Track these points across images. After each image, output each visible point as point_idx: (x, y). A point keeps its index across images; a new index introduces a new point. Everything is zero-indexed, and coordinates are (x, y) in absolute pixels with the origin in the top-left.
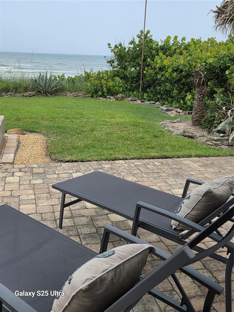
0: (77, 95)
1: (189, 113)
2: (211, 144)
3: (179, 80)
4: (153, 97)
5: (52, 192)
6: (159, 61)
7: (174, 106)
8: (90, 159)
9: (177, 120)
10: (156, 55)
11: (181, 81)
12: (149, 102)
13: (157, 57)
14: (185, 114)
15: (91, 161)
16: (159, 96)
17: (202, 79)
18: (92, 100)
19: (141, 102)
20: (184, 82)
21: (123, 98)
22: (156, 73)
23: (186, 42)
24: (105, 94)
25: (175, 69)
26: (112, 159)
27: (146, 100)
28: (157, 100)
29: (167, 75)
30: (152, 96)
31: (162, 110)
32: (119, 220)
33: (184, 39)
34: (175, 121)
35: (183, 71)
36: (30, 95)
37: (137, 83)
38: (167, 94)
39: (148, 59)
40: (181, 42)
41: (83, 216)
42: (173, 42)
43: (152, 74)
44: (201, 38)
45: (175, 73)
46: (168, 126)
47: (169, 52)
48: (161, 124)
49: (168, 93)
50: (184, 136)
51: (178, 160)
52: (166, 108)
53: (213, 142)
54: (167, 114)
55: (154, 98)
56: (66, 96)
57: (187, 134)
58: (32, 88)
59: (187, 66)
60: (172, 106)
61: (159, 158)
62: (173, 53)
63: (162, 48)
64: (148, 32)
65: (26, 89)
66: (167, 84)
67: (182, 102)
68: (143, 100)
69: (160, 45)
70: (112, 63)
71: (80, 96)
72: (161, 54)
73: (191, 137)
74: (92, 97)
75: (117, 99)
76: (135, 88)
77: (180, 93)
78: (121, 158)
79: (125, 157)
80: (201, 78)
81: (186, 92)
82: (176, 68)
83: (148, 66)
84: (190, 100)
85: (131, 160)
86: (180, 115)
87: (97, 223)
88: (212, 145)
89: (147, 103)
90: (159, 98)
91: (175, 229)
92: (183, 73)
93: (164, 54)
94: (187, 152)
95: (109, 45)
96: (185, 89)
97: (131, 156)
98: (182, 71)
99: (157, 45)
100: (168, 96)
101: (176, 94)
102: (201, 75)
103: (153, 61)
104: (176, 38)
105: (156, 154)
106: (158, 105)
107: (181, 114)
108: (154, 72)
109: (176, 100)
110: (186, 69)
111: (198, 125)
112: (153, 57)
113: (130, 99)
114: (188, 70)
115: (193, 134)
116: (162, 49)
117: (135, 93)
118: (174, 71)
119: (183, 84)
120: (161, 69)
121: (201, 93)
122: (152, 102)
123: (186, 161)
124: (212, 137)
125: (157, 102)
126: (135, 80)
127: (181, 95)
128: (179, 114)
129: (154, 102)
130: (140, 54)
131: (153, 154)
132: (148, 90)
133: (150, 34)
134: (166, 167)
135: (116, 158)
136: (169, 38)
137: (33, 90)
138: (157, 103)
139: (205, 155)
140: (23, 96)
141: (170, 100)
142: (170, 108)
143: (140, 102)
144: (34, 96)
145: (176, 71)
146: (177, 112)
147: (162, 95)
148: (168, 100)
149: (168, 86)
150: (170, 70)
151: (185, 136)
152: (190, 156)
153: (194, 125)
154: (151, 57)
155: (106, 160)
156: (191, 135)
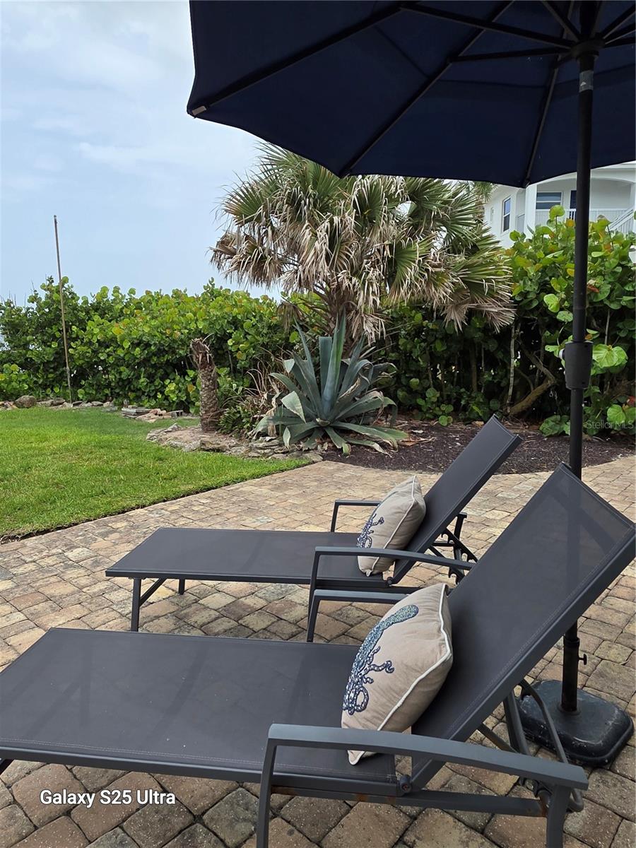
1: (177, 413)
2: (256, 455)
3: (147, 360)
4: (96, 394)
5: (55, 597)
6: (96, 331)
7: (147, 405)
8: (73, 521)
9: (172, 427)
10: (88, 320)
11: (149, 361)
12: (89, 404)
13: (90, 323)
14: (172, 415)
15: (76, 524)
16: (107, 391)
17: (208, 355)
19: (74, 405)
20: (155, 364)
21: (32, 403)
22: (95, 352)
23: (137, 296)
25: (136, 341)
26: (117, 510)
27: (82, 400)
28: (104, 398)
29: (121, 353)
30: (94, 392)
31: (126, 414)
32: (225, 604)
33: (132, 292)
34: (169, 429)
35: (151, 345)
37: (57, 372)
38: (123, 388)
39: (73, 327)
40: (128, 297)
41: (158, 617)
42: (113, 298)
43: (88, 354)
44: (161, 290)
45: (138, 349)
46: (167, 439)
47: (110, 314)
48: (148, 437)
49: (125, 384)
50: (204, 450)
51: (232, 488)
52: (135, 411)
53: (259, 451)
54: (140, 420)
55: (99, 396)
57: (211, 447)
59: (156, 336)
60: (142, 406)
61: (197, 493)
62: (118, 314)
63: (96, 308)
64: (64, 281)
66: (122, 369)
67: (159, 396)
68: (76, 400)
69: (90, 302)
72: (97, 318)
73: (218, 450)
75: (21, 406)
76: (53, 381)
77: (152, 382)
78: (133, 505)
79: (139, 502)
80: (206, 353)
81: (163, 379)
82: (138, 340)
83: (75, 340)
84: (173, 392)
85: (152, 506)
86: (163, 418)
87: (193, 620)
88: (258, 457)
89: (86, 405)
90: (107, 394)
91: (371, 575)
92: (153, 348)
93: (102, 316)
94: (234, 474)
96: (159, 375)
97: (152, 499)
98: (148, 345)
99: (86, 302)
100: (127, 389)
101: (145, 384)
102: (204, 349)
103: (85, 330)
104: (116, 290)
105: (191, 487)
106: (108, 407)
107: (165, 417)
108: (90, 350)
109: (146, 394)
110: (156, 340)
111: (213, 430)
112: (82, 325)
113: (48, 402)
114: (159, 342)
115: (219, 444)
116: (96, 310)
117: (57, 390)
118: (134, 345)
119: (154, 366)
120: (103, 344)
121: (209, 377)
122: (95, 403)
123: (246, 487)
124: (255, 445)
125: (104, 402)
126: (53, 366)
127: (155, 386)
128: (161, 417)
129: (101, 403)
130: (54, 319)
131: (184, 488)
132: (83, 382)
133: (70, 284)
134: (223, 503)
135: (124, 508)
136: (105, 290)
138: (105, 405)
139: (264, 472)
141: (132, 395)
142: (141, 409)
143: (72, 406)
145: (138, 345)
146: (156, 414)
147: (112, 389)
148: (127, 397)
149: (126, 372)
150: (127, 345)
151: (208, 450)
152: (243, 479)
153: (207, 430)
154: (77, 324)
155: (105, 516)
156: (216, 446)
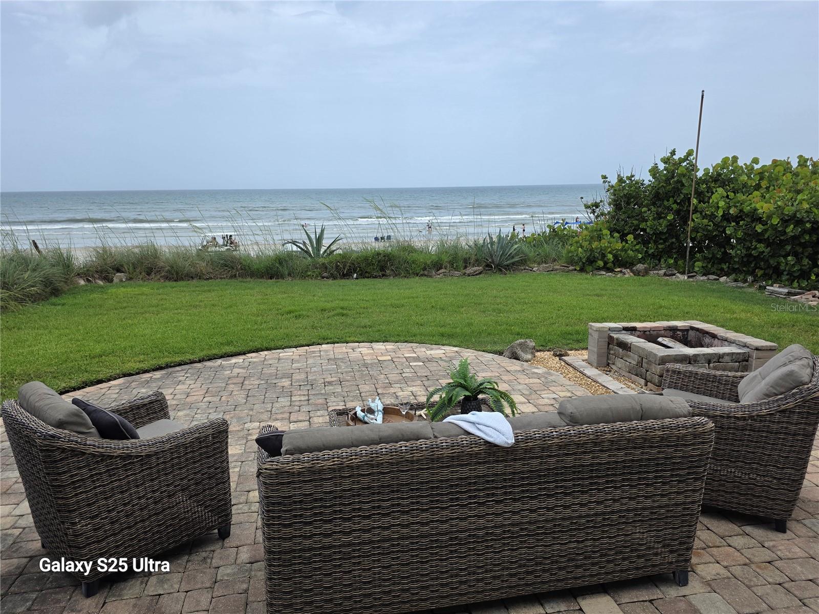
0: (551, 269)
7: (795, 286)
12: (705, 278)
18: (584, 275)
19: (688, 277)
21: (646, 272)
24: (610, 265)
27: (697, 273)
28: (719, 273)
36: (474, 272)
37: (667, 244)
43: (709, 228)
55: (713, 270)
56: (531, 270)
58: (477, 260)
65: (466, 262)
67: (814, 277)
68: (691, 273)
70: (594, 208)
71: (556, 270)
74: (582, 270)
75: (637, 273)
89: (702, 278)
95: (604, 177)
106: (726, 282)
113: (662, 272)
122: (712, 277)
125: (721, 276)
126: (664, 237)
129: (717, 277)
137: (478, 262)
138: (723, 279)
140: (464, 274)
143: (686, 278)
144: (480, 273)
146: (814, 296)
150: (775, 221)
